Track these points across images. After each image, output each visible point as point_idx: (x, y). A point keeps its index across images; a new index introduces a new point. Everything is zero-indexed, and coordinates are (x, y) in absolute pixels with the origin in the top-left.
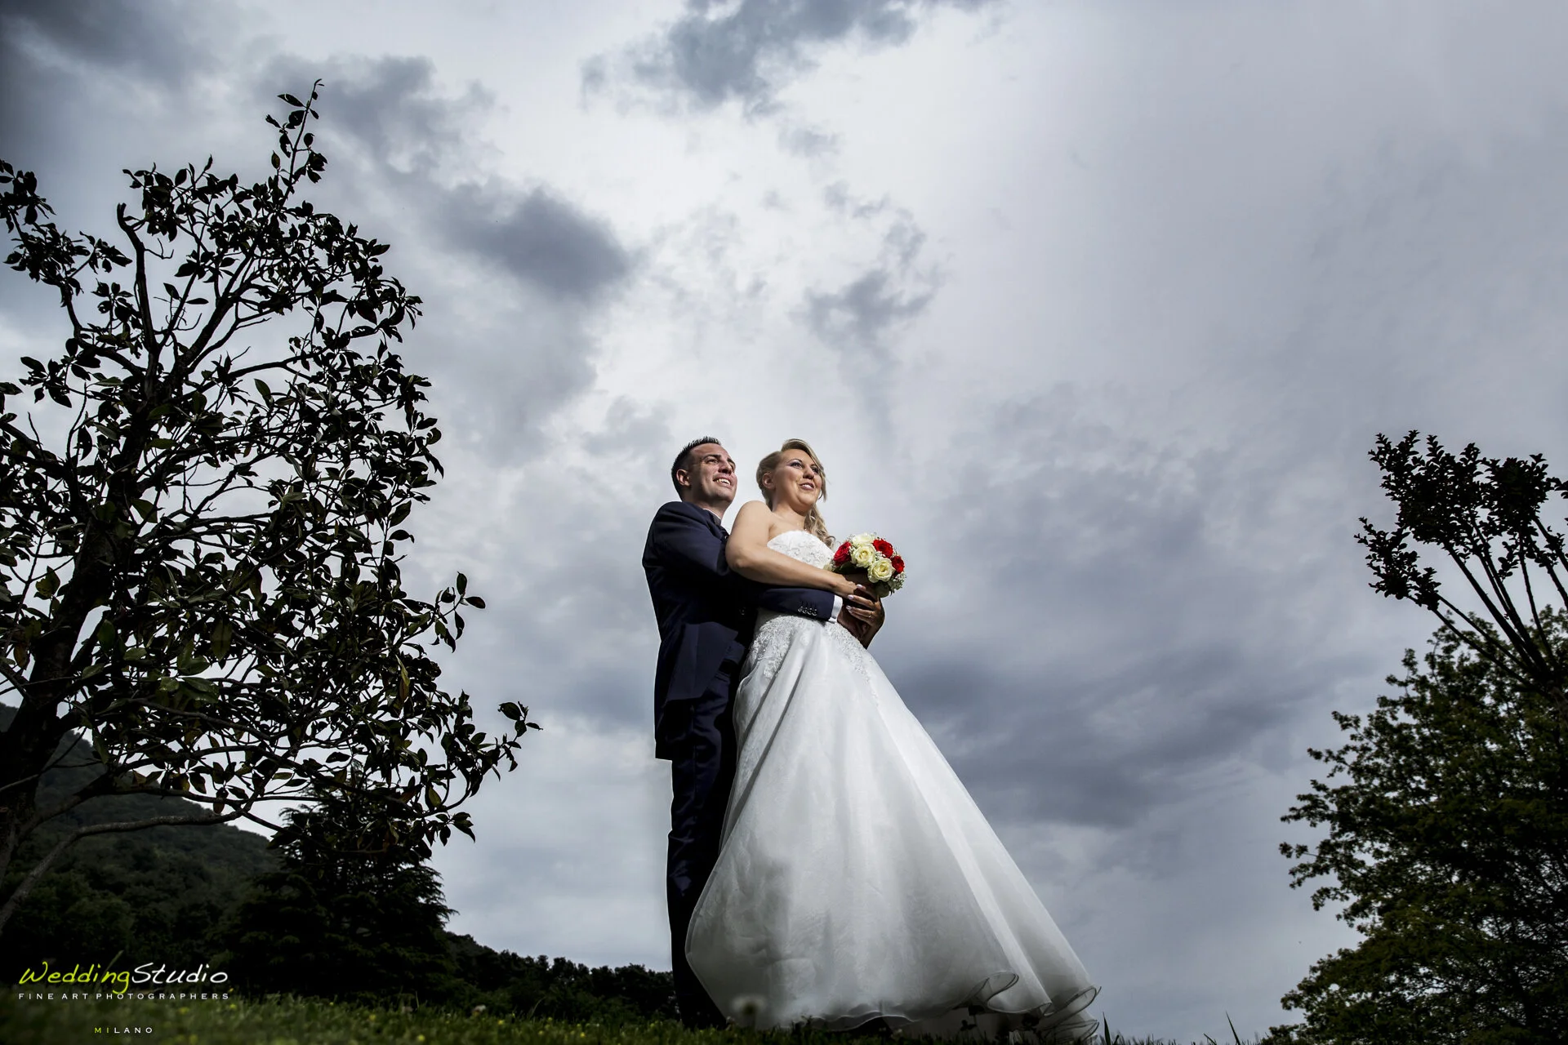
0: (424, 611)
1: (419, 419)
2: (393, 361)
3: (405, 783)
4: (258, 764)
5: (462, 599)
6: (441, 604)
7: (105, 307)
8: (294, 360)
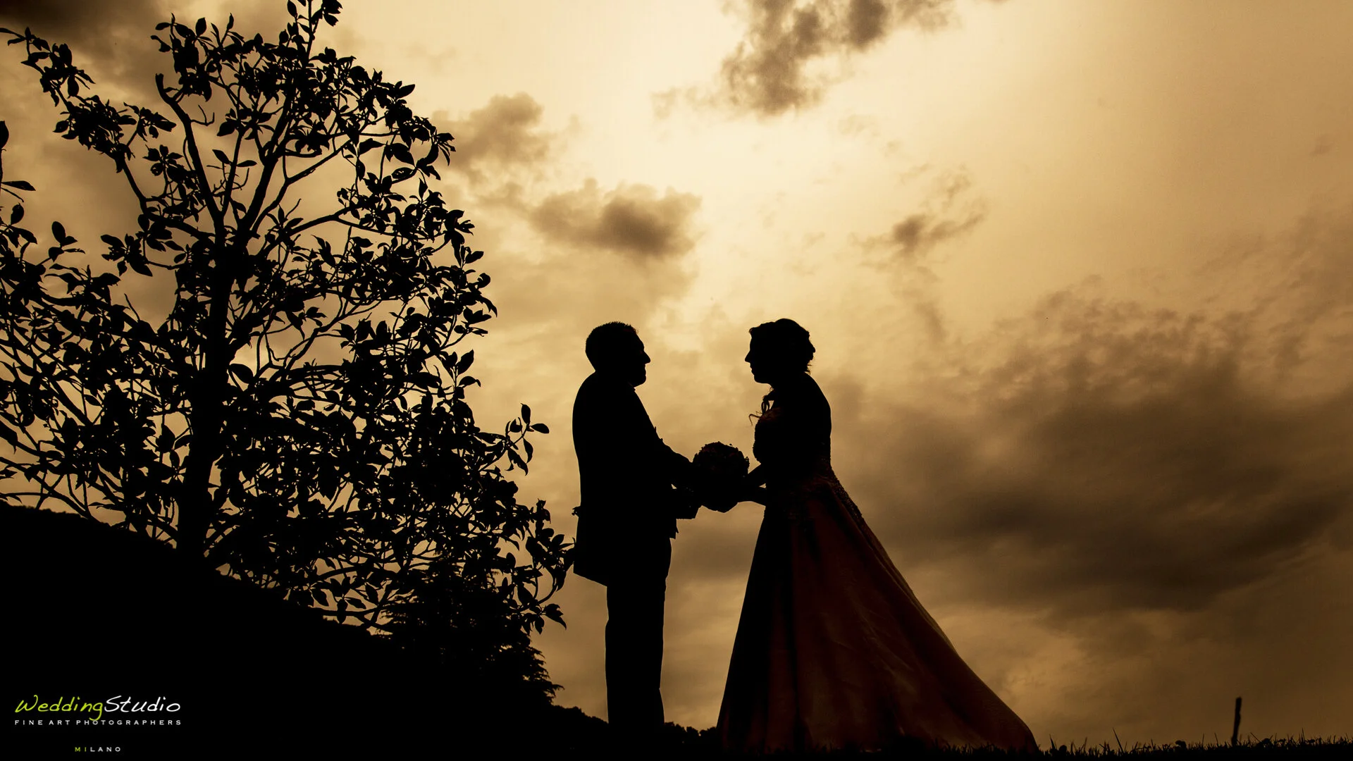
0: (497, 441)
1: (467, 253)
2: (434, 198)
3: (499, 583)
4: (368, 577)
5: (528, 427)
6: (511, 434)
7: (156, 170)
8: (344, 211)
